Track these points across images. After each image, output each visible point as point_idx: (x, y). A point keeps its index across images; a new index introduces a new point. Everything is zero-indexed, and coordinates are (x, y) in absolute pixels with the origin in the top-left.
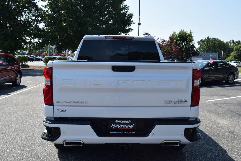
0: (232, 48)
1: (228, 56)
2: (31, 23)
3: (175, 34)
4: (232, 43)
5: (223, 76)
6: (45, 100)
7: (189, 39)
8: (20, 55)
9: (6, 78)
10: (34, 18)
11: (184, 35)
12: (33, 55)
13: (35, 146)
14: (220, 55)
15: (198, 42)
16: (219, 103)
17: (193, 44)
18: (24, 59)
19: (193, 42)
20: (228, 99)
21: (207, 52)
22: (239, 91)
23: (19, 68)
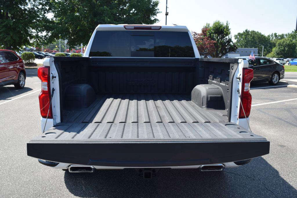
0: (274, 43)
1: (269, 52)
2: (38, 12)
3: (208, 26)
4: (274, 36)
5: (267, 76)
6: (42, 109)
7: (226, 32)
8: (27, 52)
9: (7, 79)
10: (40, 7)
11: (220, 27)
12: (42, 51)
13: (37, 167)
14: (260, 51)
15: (235, 35)
16: (263, 109)
17: (230, 37)
18: (31, 56)
19: (230, 35)
20: (273, 103)
21: (245, 47)
22: (285, 94)
23: (22, 66)
